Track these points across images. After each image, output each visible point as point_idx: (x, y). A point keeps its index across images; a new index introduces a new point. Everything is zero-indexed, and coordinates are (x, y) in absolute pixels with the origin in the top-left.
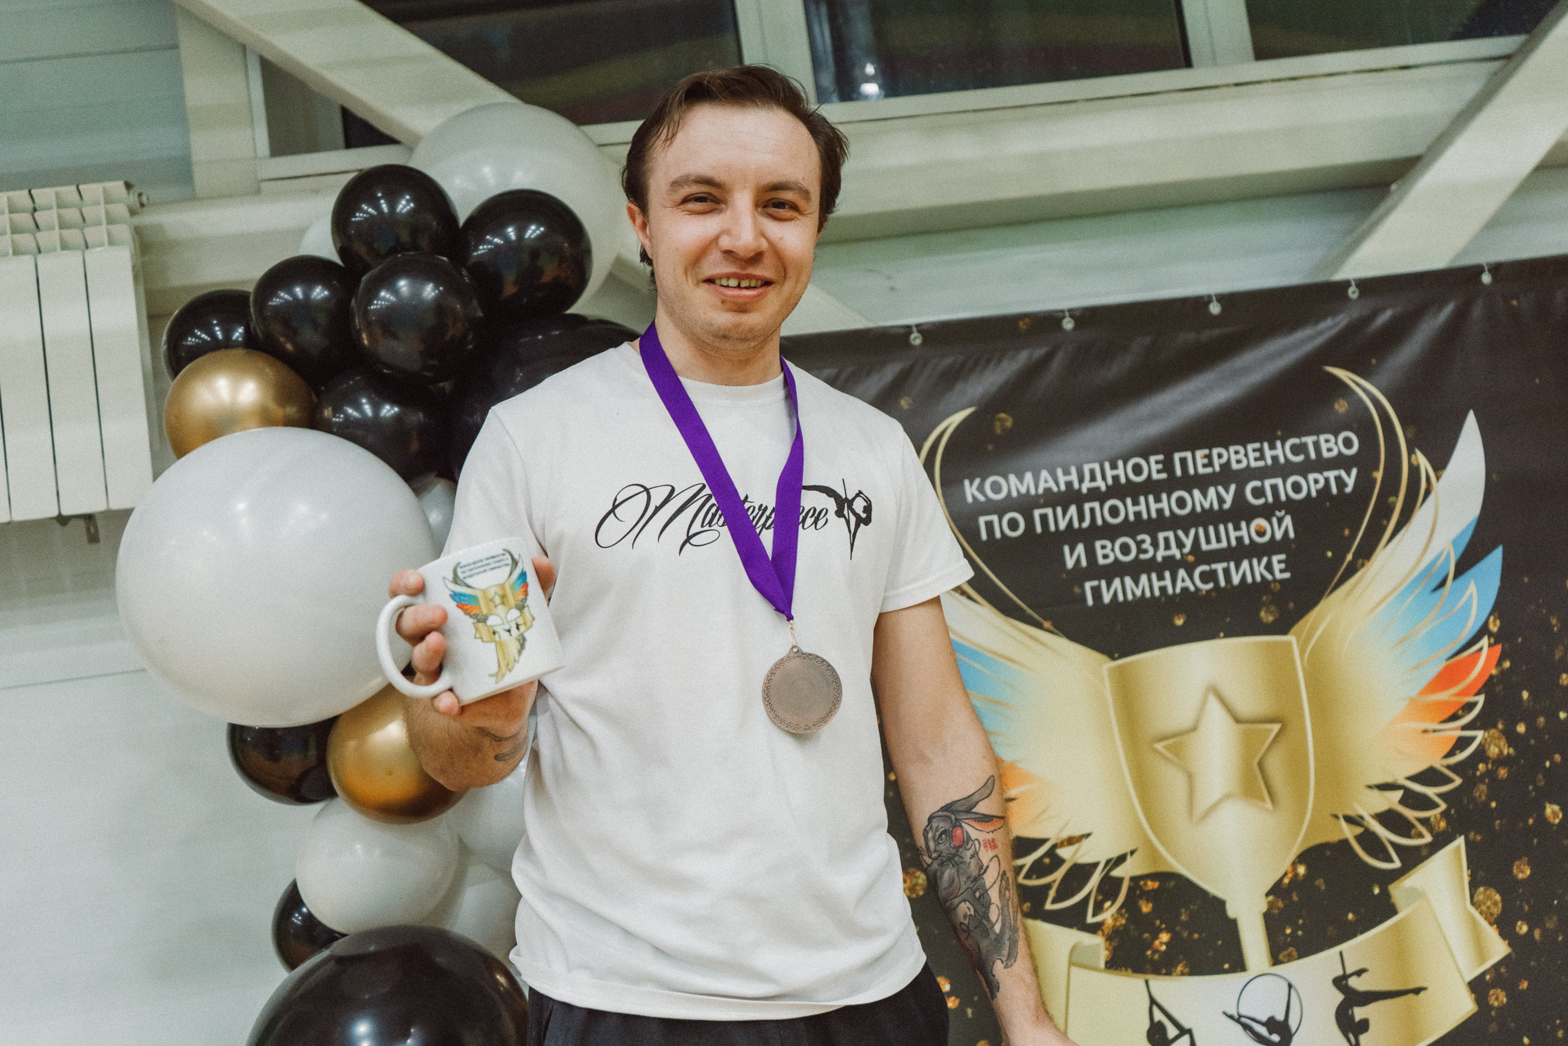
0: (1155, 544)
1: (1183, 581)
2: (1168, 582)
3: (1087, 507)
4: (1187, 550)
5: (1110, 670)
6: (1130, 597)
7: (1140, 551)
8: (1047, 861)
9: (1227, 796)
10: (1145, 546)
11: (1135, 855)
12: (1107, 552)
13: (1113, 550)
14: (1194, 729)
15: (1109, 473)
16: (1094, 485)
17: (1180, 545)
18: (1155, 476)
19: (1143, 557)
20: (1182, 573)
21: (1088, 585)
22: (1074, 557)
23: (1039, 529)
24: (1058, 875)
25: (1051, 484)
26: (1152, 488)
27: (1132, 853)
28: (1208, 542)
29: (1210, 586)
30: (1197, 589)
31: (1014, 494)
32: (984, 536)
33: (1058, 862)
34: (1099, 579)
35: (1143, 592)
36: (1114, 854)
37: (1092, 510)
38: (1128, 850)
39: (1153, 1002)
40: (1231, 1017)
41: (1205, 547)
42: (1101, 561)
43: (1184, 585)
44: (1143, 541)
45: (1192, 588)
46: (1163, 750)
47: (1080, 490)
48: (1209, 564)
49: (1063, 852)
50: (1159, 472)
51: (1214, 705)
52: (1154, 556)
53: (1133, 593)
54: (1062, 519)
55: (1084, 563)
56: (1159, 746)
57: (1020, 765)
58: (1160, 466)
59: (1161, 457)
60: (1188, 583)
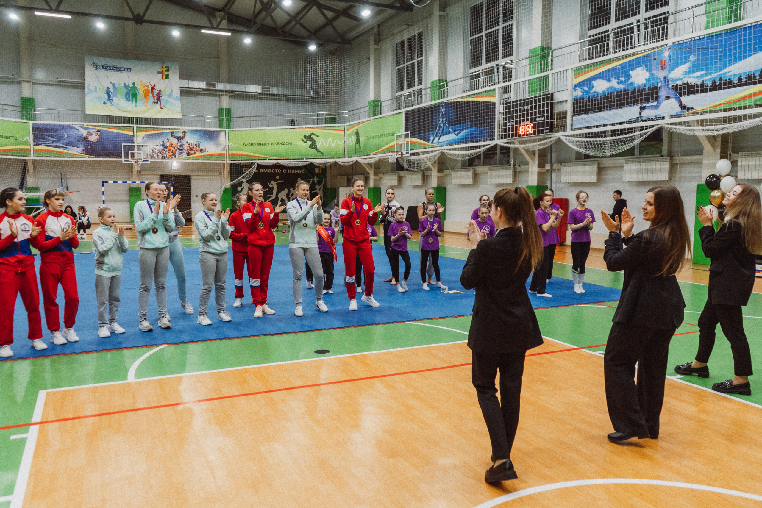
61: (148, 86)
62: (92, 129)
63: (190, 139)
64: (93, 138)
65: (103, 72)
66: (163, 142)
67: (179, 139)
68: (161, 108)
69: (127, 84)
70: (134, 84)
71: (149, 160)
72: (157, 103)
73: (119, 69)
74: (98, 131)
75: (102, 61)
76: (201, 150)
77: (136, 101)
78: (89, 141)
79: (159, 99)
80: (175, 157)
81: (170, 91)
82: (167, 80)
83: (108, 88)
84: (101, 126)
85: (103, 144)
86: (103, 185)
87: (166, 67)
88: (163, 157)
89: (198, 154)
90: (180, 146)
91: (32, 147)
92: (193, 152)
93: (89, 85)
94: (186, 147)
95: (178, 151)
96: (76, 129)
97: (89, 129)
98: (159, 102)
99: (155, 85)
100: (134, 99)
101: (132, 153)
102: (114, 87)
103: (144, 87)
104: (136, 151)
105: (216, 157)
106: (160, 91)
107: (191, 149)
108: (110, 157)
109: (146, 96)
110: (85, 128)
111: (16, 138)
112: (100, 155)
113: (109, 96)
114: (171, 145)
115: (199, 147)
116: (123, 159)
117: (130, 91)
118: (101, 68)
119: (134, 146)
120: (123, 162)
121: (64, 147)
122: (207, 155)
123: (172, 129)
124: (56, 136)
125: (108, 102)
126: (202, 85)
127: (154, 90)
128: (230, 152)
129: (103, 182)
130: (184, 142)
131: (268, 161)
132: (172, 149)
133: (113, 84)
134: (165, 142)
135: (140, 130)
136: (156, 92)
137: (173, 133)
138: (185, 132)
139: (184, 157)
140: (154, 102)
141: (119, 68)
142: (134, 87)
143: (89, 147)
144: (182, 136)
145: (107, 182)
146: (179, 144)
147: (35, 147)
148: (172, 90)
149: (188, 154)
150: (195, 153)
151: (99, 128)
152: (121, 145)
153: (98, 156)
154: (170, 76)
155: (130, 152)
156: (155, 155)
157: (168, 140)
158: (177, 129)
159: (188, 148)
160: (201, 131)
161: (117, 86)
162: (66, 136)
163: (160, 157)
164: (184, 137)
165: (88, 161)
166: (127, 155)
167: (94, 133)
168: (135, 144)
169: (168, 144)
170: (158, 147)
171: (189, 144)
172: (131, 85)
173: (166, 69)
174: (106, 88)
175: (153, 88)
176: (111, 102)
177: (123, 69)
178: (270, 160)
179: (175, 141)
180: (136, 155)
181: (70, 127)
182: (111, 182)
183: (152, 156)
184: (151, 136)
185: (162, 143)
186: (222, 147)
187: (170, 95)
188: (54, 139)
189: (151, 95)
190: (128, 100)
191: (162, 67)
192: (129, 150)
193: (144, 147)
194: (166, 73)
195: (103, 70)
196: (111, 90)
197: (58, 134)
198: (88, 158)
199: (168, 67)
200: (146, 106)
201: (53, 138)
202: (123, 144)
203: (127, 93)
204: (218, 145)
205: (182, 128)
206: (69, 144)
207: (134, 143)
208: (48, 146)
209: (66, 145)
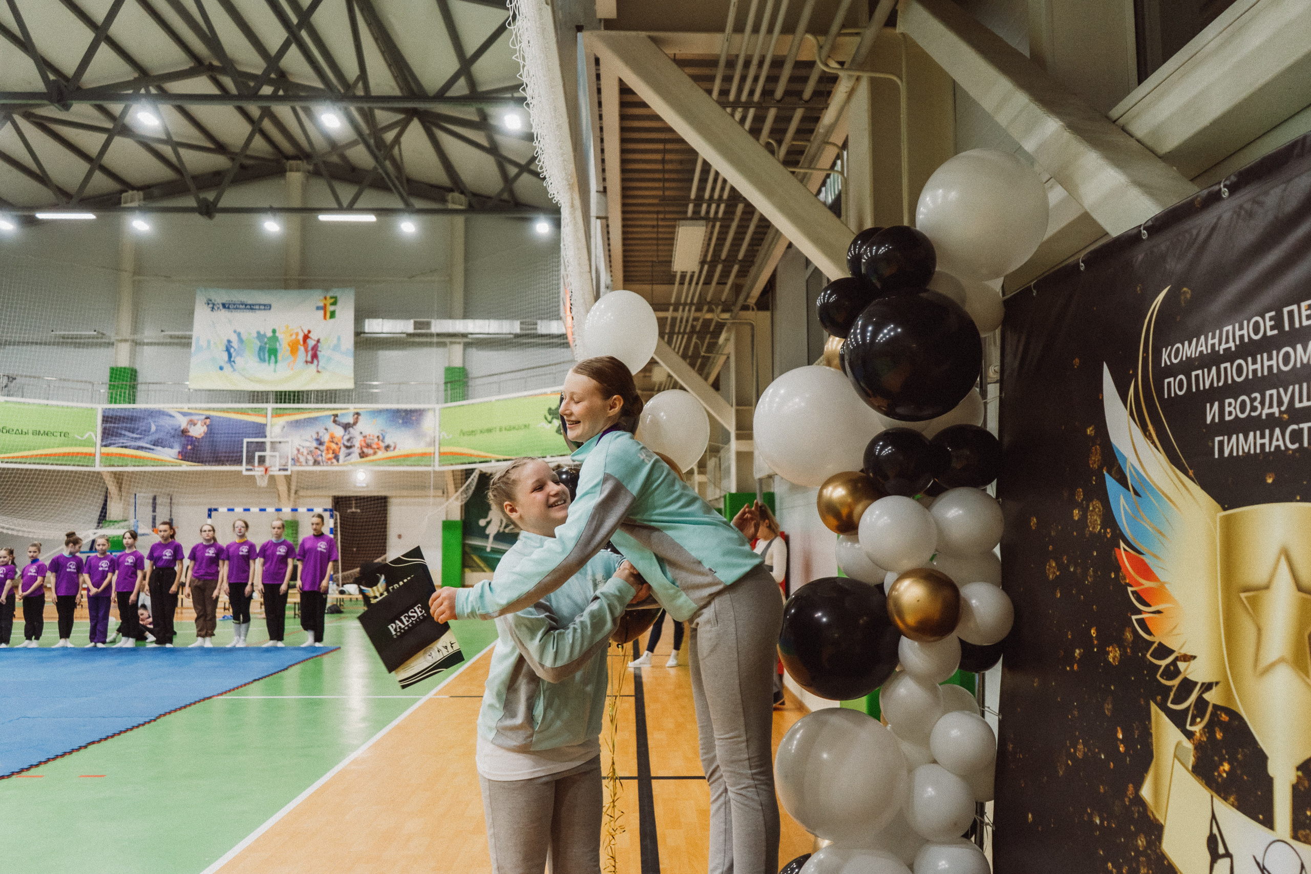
0: (1262, 403)
1: (1278, 440)
2: (1266, 441)
3: (1222, 366)
4: (1283, 409)
5: (1221, 518)
6: (1241, 453)
7: (1254, 409)
8: (1172, 668)
9: (1282, 660)
10: (1256, 404)
11: (1219, 686)
12: (1233, 409)
13: (1235, 408)
14: (1267, 587)
15: (1238, 333)
16: (1227, 346)
17: (1280, 403)
18: (1269, 333)
19: (1253, 414)
20: (1277, 431)
21: (1217, 439)
22: (1211, 413)
23: (1194, 390)
24: (1176, 682)
25: (1204, 348)
26: (1266, 345)
27: (1217, 683)
28: (1301, 401)
29: (1297, 445)
30: (1287, 448)
31: (1184, 359)
32: (1166, 396)
33: (1177, 672)
34: (1223, 435)
35: (1249, 449)
36: (1207, 680)
37: (1226, 369)
38: (1214, 680)
39: (1214, 817)
40: (1258, 864)
41: (1298, 405)
42: (1227, 418)
43: (1278, 443)
44: (1255, 398)
45: (1283, 448)
46: (1244, 600)
47: (1219, 351)
48: (1297, 424)
49: (1181, 665)
50: (1272, 328)
51: (1284, 567)
52: (1261, 414)
53: (1243, 449)
54: (1207, 379)
55: (1217, 420)
56: (1243, 595)
57: (1167, 586)
58: (1272, 323)
59: (1273, 313)
60: (1281, 443)
61: (297, 334)
62: (196, 414)
63: (368, 428)
64: (198, 431)
65: (223, 314)
66: (318, 433)
67: (346, 427)
68: (318, 372)
69: (262, 333)
70: (274, 331)
71: (290, 467)
72: (312, 362)
73: (251, 307)
74: (207, 418)
75: (222, 296)
76: (387, 447)
77: (276, 362)
78: (189, 436)
79: (315, 356)
80: (338, 461)
81: (335, 341)
82: (332, 320)
83: (229, 341)
84: (214, 410)
85: (213, 441)
86: (210, 516)
87: (331, 298)
88: (316, 463)
89: (381, 454)
90: (348, 440)
91: (98, 450)
92: (370, 451)
93: (198, 340)
94: (358, 442)
95: (343, 449)
96: (171, 416)
97: (190, 414)
98: (315, 361)
99: (309, 332)
100: (273, 358)
101: (260, 457)
102: (241, 340)
103: (291, 335)
104: (268, 453)
105: (413, 459)
106: (318, 341)
107: (369, 446)
108: (222, 465)
109: (294, 350)
110: (184, 414)
111: (65, 435)
112: (206, 462)
113: (230, 356)
114: (332, 438)
115: (383, 441)
116: (243, 468)
117: (266, 344)
118: (221, 307)
119: (263, 443)
120: (245, 473)
121: (150, 449)
122: (397, 457)
123: (334, 409)
124: (138, 429)
125: (227, 367)
126: (405, 326)
127: (309, 341)
128: (442, 450)
129: (210, 510)
130: (354, 432)
131: (493, 464)
132: (334, 446)
133: (239, 335)
134: (320, 434)
135: (277, 413)
136: (311, 343)
137: (336, 416)
138: (358, 414)
139: (353, 461)
140: (307, 362)
141: (250, 305)
142: (274, 338)
143: (189, 447)
144: (351, 420)
145: (216, 510)
146: (346, 437)
147: (105, 450)
148: (339, 338)
149: (363, 455)
150: (375, 453)
151: (208, 413)
152: (242, 441)
153: (202, 462)
154: (337, 314)
155: (257, 454)
156: (302, 459)
157: (326, 429)
158: (345, 409)
159: (363, 444)
160: (387, 411)
161: (244, 337)
162: (153, 428)
163: (311, 462)
164: (355, 423)
165: (186, 472)
166: (250, 461)
167: (199, 423)
168: (268, 440)
169: (326, 438)
170: (308, 444)
171: (365, 437)
172: (269, 334)
173: (332, 300)
174: (225, 342)
175: (306, 337)
176: (232, 366)
177: (257, 307)
178: (498, 461)
179: (339, 432)
180: (267, 460)
181: (161, 413)
182: (223, 510)
183: (296, 461)
184: (297, 424)
185: (315, 436)
186: (428, 439)
187: (336, 348)
188: (135, 435)
189: (302, 348)
190: (262, 360)
191: (325, 298)
192: (256, 451)
193: (282, 445)
194: (332, 308)
195: (223, 311)
196: (235, 344)
197: (142, 425)
198: (187, 467)
199: (336, 298)
200: (292, 369)
201: (133, 432)
202: (245, 440)
203: (261, 349)
204: (419, 436)
205: (352, 407)
206: (156, 443)
207: (265, 437)
208: (126, 447)
209: (154, 445)
